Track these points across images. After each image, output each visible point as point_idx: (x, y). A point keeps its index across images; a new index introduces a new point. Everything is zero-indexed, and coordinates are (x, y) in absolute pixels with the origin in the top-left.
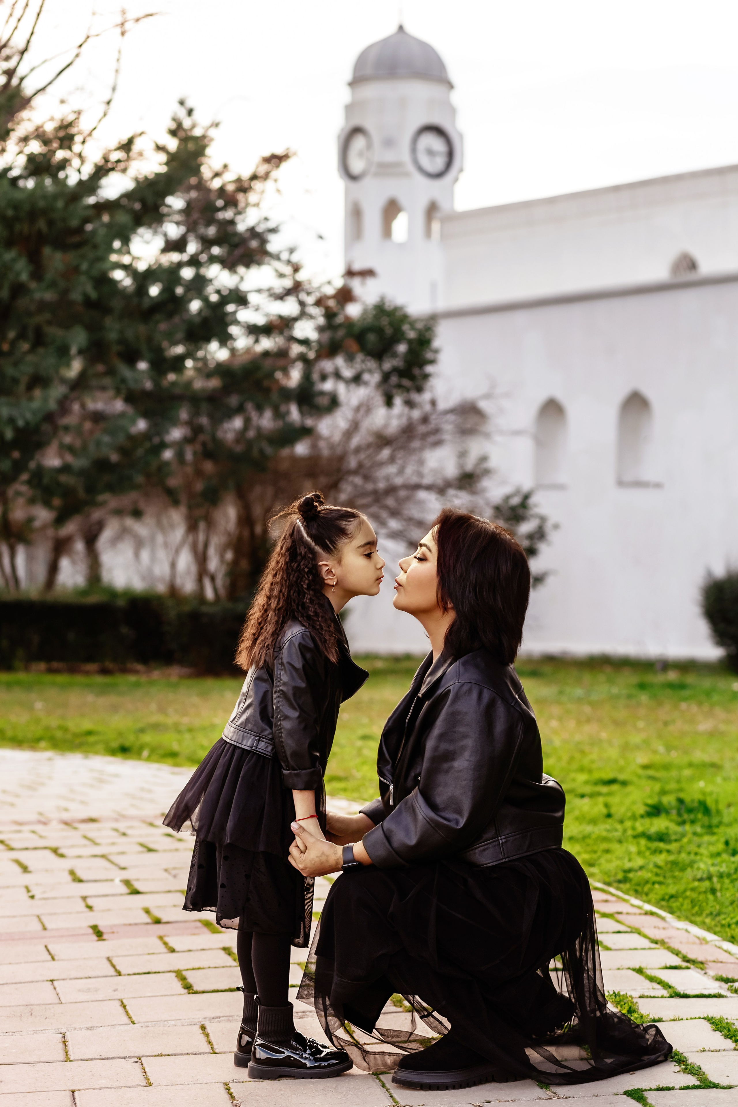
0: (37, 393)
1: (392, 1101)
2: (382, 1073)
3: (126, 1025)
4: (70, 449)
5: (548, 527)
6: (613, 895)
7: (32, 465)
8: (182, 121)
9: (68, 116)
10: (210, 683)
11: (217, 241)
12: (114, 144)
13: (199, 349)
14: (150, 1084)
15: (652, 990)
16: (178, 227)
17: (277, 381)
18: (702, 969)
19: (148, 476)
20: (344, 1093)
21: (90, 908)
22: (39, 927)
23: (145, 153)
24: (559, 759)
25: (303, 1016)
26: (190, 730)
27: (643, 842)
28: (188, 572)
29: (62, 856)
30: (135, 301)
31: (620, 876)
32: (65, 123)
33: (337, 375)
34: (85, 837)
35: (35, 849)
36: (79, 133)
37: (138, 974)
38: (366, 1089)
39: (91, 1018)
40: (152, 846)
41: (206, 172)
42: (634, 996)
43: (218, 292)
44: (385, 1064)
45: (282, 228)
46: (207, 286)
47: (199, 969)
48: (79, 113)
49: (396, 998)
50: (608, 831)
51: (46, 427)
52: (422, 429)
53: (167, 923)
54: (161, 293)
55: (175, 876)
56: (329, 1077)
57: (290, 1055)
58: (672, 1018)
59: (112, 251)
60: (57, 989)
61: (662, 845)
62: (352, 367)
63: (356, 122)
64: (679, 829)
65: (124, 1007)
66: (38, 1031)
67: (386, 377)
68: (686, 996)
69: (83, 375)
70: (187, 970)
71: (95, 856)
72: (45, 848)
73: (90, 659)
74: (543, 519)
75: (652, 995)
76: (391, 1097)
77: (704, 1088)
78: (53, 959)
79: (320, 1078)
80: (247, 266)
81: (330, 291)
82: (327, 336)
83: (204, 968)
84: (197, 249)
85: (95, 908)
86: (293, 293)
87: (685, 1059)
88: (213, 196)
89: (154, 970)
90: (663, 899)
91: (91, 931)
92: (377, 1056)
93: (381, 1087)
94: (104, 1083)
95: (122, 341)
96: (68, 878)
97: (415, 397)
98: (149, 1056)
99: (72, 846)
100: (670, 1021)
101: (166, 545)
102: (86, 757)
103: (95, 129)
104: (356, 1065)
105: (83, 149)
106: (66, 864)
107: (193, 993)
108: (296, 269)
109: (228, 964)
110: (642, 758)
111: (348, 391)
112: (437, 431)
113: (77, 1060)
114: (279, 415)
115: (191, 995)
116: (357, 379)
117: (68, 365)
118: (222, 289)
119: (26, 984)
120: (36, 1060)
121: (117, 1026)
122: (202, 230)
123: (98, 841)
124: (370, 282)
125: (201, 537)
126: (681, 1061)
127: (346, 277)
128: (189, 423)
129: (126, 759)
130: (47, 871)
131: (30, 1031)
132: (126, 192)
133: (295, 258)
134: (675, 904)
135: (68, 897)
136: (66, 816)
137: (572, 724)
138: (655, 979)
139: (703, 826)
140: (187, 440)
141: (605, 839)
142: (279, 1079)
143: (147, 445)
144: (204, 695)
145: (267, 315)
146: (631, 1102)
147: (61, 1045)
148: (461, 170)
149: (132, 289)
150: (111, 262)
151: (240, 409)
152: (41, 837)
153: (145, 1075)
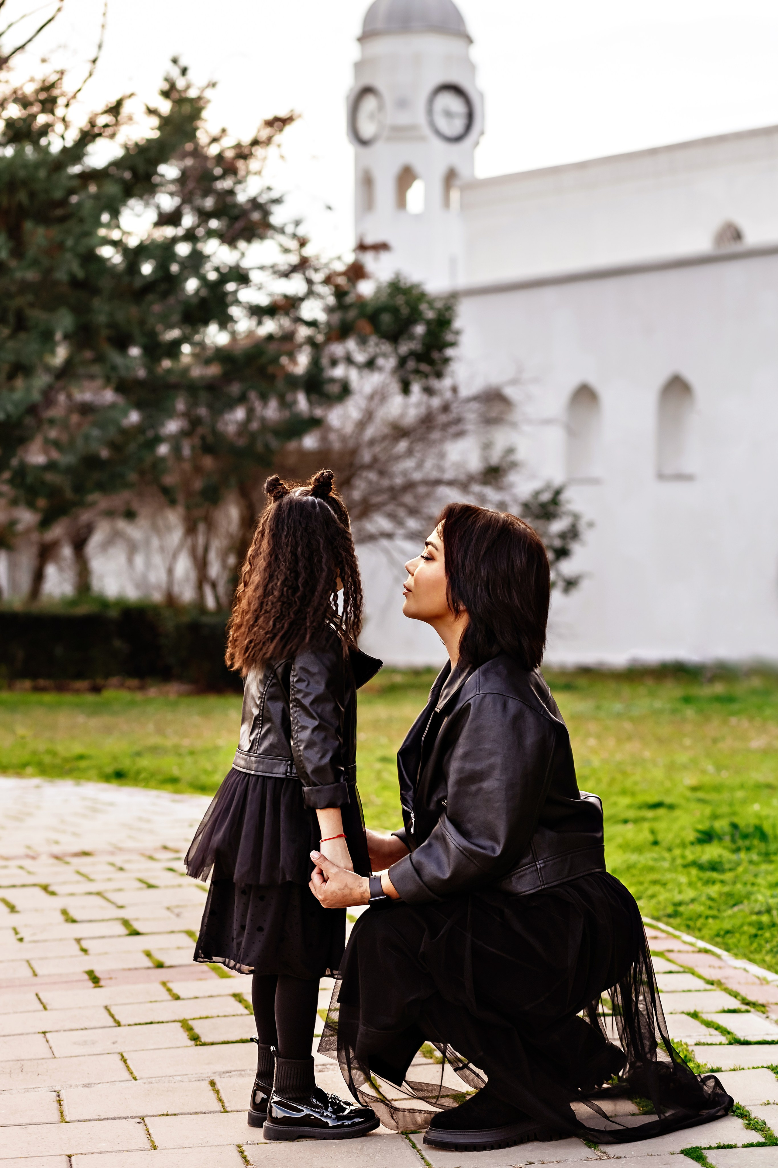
0: (19, 383)
1: (423, 1163)
2: (413, 1132)
3: (127, 1082)
4: (56, 444)
5: (582, 526)
6: (663, 931)
7: (14, 462)
8: (175, 81)
9: (49, 76)
10: (212, 701)
11: (214, 214)
12: (101, 107)
13: (197, 332)
14: (155, 1148)
15: (709, 1036)
16: (172, 198)
17: (282, 367)
18: (763, 1013)
19: (142, 473)
20: (371, 1155)
21: (85, 951)
22: (29, 973)
23: (135, 117)
24: (599, 781)
25: (324, 1070)
26: (192, 753)
27: (694, 871)
28: (187, 579)
29: (53, 894)
30: (126, 279)
31: (670, 910)
32: (47, 84)
33: (349, 360)
34: (78, 873)
35: (24, 886)
36: (63, 95)
37: (140, 1024)
38: (394, 1150)
39: (88, 1073)
40: (152, 882)
41: (202, 137)
42: (689, 1043)
43: (217, 269)
44: (415, 1123)
45: (286, 199)
46: (205, 263)
47: (207, 1018)
48: (62, 73)
49: (425, 1048)
50: (655, 860)
51: (29, 420)
52: (443, 418)
53: (171, 967)
54: (154, 272)
55: (178, 915)
56: (353, 1137)
57: (310, 1114)
58: (732, 1068)
59: (99, 225)
60: (49, 1042)
61: (715, 875)
62: (364, 351)
63: (367, 81)
64: (734, 857)
65: (125, 1061)
66: (29, 1089)
67: (402, 362)
68: (747, 1043)
69: (69, 363)
70: (194, 1019)
71: (90, 894)
72: (34, 885)
73: (80, 676)
74: (576, 517)
75: (709, 1043)
76: (423, 1159)
77: (769, 1145)
78: (45, 1008)
79: (343, 1138)
80: (249, 240)
81: (340, 267)
82: (336, 318)
83: (212, 1017)
84: (193, 222)
85: (90, 952)
86: (299, 269)
87: (747, 1114)
88: (210, 164)
89: (157, 1020)
90: (718, 935)
91: (86, 977)
92: (407, 1114)
93: (412, 1148)
94: (103, 1146)
95: (112, 325)
96: (61, 918)
97: (435, 383)
98: (153, 1116)
99: (64, 883)
100: (730, 1071)
101: (162, 549)
102: (78, 784)
103: (79, 90)
104: (383, 1123)
105: (67, 113)
106: (57, 903)
107: (200, 1045)
108: (303, 243)
109: (239, 1012)
110: (690, 779)
111: (361, 377)
112: (458, 421)
113: (74, 1122)
114: (285, 404)
115: (199, 1047)
116: (370, 365)
117: (53, 352)
118: (222, 266)
119: (15, 1037)
120: (28, 1122)
121: (117, 1083)
122: (198, 201)
123: (92, 876)
124: (384, 256)
125: (201, 540)
126: (744, 1115)
127: (358, 252)
128: (186, 415)
129: (122, 785)
130: (36, 910)
131: (21, 1089)
132: (115, 160)
133: (301, 231)
134: (731, 941)
135: (61, 940)
136: (57, 850)
137: (611, 742)
138: (712, 1024)
139: (759, 854)
140: (184, 434)
141: (651, 869)
142: (298, 1140)
143: (141, 439)
144: (206, 714)
145: (271, 295)
146: (690, 1162)
147: (56, 1105)
148: (482, 133)
149: (122, 267)
150: (99, 237)
151: (242, 399)
152: (29, 873)
153: (149, 1137)
